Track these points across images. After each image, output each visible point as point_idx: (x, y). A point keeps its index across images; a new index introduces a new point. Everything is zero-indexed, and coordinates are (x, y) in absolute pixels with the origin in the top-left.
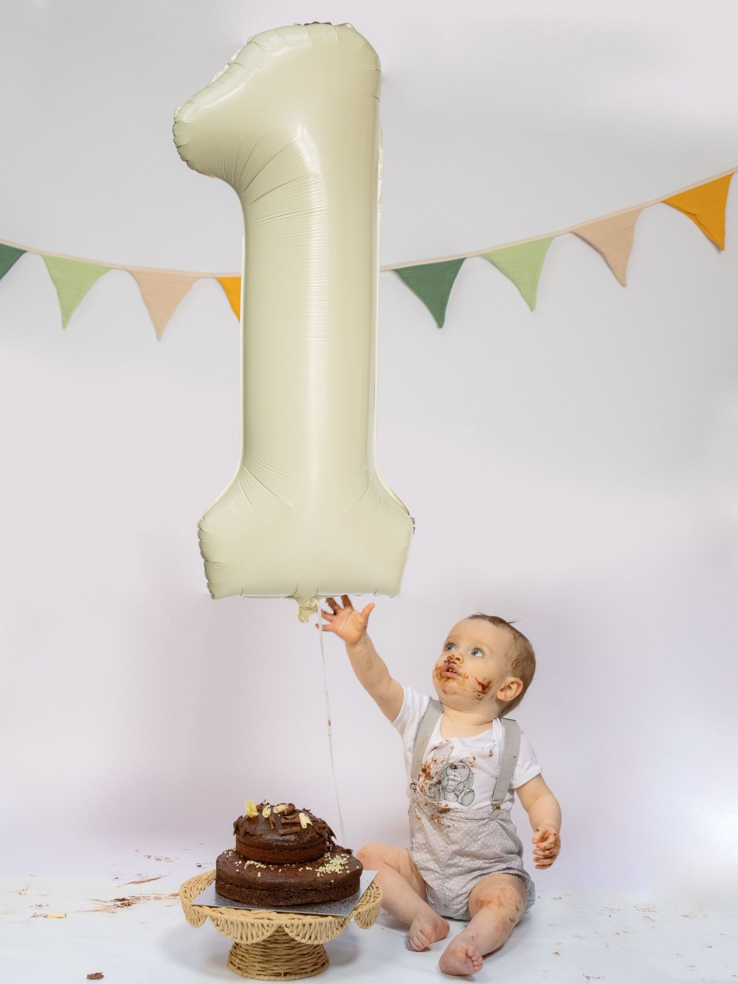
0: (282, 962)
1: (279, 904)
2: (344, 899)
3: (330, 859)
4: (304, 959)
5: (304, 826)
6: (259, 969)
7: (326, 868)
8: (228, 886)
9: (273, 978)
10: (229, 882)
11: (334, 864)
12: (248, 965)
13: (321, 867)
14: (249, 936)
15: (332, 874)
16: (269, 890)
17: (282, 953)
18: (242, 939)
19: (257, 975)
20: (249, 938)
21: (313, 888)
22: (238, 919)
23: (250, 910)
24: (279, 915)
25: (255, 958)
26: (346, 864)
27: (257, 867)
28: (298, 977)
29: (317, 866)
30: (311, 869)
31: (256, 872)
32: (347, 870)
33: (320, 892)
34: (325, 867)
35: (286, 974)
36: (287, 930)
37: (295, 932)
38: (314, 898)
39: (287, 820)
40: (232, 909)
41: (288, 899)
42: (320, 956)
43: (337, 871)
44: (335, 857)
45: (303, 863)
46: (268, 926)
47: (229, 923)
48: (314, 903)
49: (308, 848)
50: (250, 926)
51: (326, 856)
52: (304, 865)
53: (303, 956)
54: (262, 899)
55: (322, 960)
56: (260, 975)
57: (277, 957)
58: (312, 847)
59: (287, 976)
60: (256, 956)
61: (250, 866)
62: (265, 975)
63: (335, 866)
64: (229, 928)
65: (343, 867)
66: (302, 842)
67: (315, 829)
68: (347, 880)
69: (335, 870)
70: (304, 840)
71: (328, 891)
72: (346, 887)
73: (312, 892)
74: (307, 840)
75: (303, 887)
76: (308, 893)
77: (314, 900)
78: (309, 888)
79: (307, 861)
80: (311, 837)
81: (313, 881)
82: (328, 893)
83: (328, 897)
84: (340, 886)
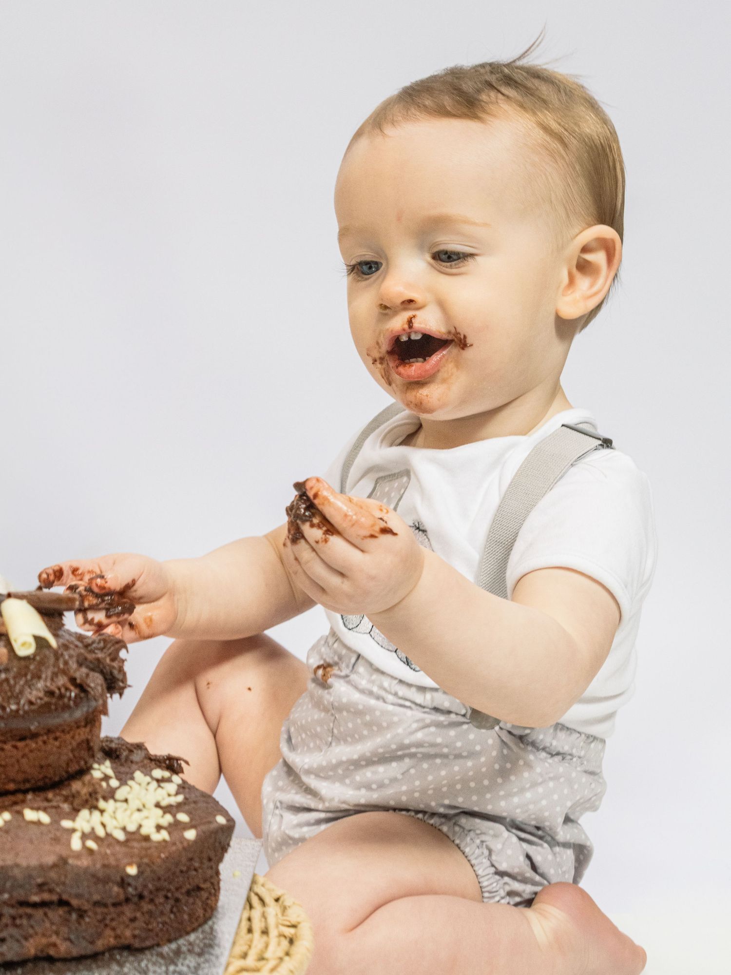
2: (170, 941)
3: (114, 783)
5: (24, 647)
7: (106, 818)
11: (134, 804)
13: (84, 813)
15: (127, 841)
21: (55, 898)
26: (179, 807)
29: (66, 807)
30: (45, 818)
32: (186, 827)
33: (81, 913)
34: (102, 812)
38: (54, 939)
43: (148, 829)
44: (133, 779)
45: (13, 793)
48: (50, 960)
49: (34, 736)
51: (97, 774)
52: (15, 803)
58: (49, 731)
63: (139, 810)
65: (168, 818)
66: (14, 707)
67: (66, 663)
68: (184, 869)
69: (140, 826)
70: (18, 704)
71: (112, 909)
72: (178, 895)
73: (46, 914)
74: (31, 703)
75: (10, 893)
76: (29, 917)
77: (54, 945)
78: (36, 894)
79: (28, 786)
80: (50, 693)
81: (54, 866)
82: (112, 920)
83: (112, 933)
84: (158, 890)
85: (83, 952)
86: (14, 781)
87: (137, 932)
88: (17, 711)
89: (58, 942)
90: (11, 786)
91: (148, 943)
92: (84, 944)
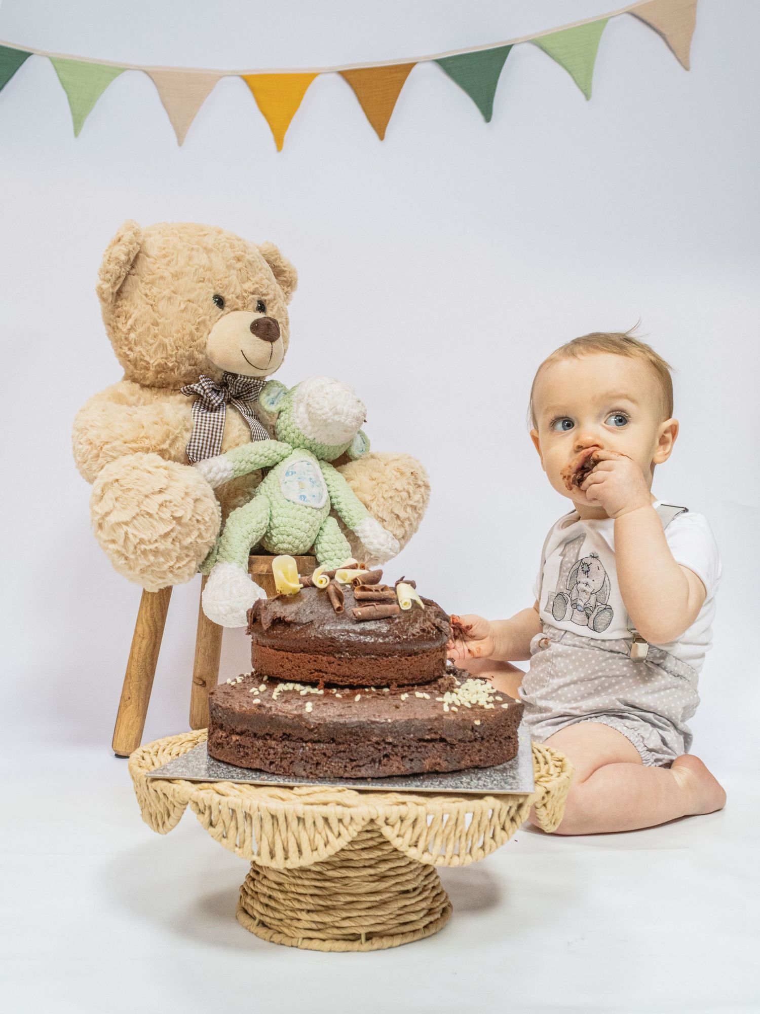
0: (360, 910)
1: (359, 775)
2: (499, 764)
3: (458, 682)
4: (408, 902)
5: (406, 605)
6: (308, 926)
7: (459, 697)
8: (235, 738)
9: (342, 945)
10: (238, 730)
11: (472, 691)
12: (283, 916)
13: (448, 694)
14: (293, 848)
15: (472, 708)
16: (334, 740)
17: (363, 890)
18: (272, 855)
19: (304, 938)
20: (290, 854)
21: (438, 737)
22: (263, 805)
23: (291, 788)
24: (363, 796)
25: (299, 901)
26: (495, 694)
27: (303, 693)
28: (397, 941)
29: (436, 692)
30: (427, 696)
31: (300, 703)
32: (501, 703)
33: (452, 746)
34: (457, 694)
35: (370, 937)
36: (388, 832)
37: (408, 836)
38: (439, 760)
39: (370, 593)
40: (248, 786)
41: (380, 762)
42: (438, 894)
43: (482, 703)
45: (408, 684)
46: (340, 821)
47: (240, 817)
48: (437, 773)
49: (416, 654)
50: (294, 823)
51: (448, 678)
52: (410, 690)
53: (403, 896)
54: (318, 764)
55: (441, 904)
56: (311, 939)
57: (349, 899)
58: (424, 652)
59: (374, 940)
60: (301, 898)
61: (284, 693)
62: (324, 940)
63: (475, 694)
64: (241, 830)
65: (491, 699)
66: (405, 637)
67: (429, 616)
68: (504, 724)
69: (478, 701)
70: (407, 635)
71: (468, 744)
72: (501, 739)
73: (434, 746)
74: (414, 635)
75: (414, 734)
76: (425, 747)
77: (439, 764)
78: (428, 734)
79: (414, 682)
80: (423, 630)
81: (436, 719)
82: (469, 750)
83: (468, 758)
84: (491, 735)
85: (454, 768)
86: (407, 679)
87: (482, 758)
88: (407, 639)
89: (441, 762)
90: (406, 682)
91: (488, 765)
92: (455, 763)
